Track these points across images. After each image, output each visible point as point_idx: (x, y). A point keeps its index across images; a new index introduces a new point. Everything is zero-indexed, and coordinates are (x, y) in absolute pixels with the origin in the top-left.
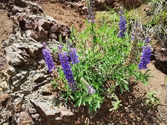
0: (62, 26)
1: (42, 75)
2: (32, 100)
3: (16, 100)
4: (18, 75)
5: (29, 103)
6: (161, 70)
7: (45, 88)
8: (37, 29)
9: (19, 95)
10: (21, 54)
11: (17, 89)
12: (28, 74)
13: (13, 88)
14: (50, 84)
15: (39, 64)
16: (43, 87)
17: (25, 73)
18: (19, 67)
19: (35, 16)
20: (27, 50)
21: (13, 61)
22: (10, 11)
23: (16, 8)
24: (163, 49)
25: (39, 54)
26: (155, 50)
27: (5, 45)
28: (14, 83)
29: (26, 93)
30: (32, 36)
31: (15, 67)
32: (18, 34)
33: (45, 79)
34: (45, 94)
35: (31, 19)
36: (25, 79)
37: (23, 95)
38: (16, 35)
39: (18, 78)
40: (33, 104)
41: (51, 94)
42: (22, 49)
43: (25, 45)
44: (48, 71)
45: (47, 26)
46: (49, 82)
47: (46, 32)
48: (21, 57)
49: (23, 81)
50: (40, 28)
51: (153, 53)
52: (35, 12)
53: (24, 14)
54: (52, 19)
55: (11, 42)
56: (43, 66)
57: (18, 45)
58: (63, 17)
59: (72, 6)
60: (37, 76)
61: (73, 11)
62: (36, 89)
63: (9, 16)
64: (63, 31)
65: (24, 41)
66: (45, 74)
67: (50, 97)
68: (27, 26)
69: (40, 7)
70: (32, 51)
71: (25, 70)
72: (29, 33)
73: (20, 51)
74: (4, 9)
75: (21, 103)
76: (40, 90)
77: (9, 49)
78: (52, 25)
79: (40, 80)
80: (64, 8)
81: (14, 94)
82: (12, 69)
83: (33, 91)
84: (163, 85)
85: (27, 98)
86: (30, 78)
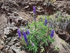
0: (25, 21)
1: (17, 39)
2: (12, 48)
4: (8, 39)
5: (11, 50)
6: (61, 38)
7: (17, 44)
8: (16, 22)
9: (8, 46)
10: (9, 31)
11: (7, 44)
12: (11, 39)
13: (6, 43)
14: (19, 42)
15: (16, 35)
16: (17, 43)
17: (10, 38)
19: (15, 17)
20: (12, 30)
21: (6, 34)
23: (9, 13)
24: (61, 30)
25: (16, 31)
26: (58, 30)
27: (4, 28)
28: (6, 42)
29: (10, 46)
30: (14, 25)
32: (9, 24)
33: (18, 40)
34: (17, 46)
35: (14, 18)
36: (10, 40)
37: (9, 46)
38: (8, 24)
39: (8, 40)
40: (13, 50)
42: (10, 29)
43: (11, 28)
44: (19, 38)
45: (20, 21)
46: (19, 41)
47: (19, 23)
48: (9, 32)
50: (17, 22)
52: (15, 15)
53: (12, 16)
54: (21, 18)
55: (6, 26)
56: (17, 36)
58: (26, 17)
59: (29, 13)
60: (15, 39)
61: (29, 15)
62: (14, 44)
63: (6, 16)
64: (25, 23)
65: (11, 26)
66: (18, 39)
67: (19, 47)
68: (12, 21)
70: (14, 30)
71: (10, 37)
72: (13, 23)
74: (4, 13)
76: (16, 45)
77: (5, 29)
78: (21, 20)
79: (16, 41)
80: (26, 14)
81: (6, 46)
82: (6, 36)
83: (13, 45)
84: (61, 44)
85: (11, 47)
86: (12, 40)
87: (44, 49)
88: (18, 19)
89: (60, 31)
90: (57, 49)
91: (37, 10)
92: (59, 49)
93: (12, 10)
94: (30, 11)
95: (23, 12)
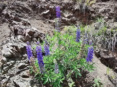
0: (41, 34)
1: (24, 64)
3: (3, 80)
4: (8, 63)
5: (12, 83)
7: (25, 73)
8: (25, 35)
9: (6, 76)
10: (12, 50)
11: (6, 72)
12: (15, 63)
13: (3, 71)
14: (28, 70)
15: (23, 57)
16: (23, 72)
17: (12, 62)
18: (9, 58)
19: (24, 27)
20: (16, 47)
21: (6, 54)
22: (10, 24)
23: (14, 22)
24: (105, 50)
25: (24, 50)
26: (100, 51)
27: (3, 44)
28: (4, 68)
29: (12, 76)
30: (21, 39)
31: (7, 57)
32: (13, 37)
33: (26, 66)
34: (24, 76)
35: (22, 29)
36: (12, 66)
37: (9, 77)
38: (11, 38)
39: (8, 65)
40: (15, 83)
41: (28, 77)
42: (13, 46)
43: (15, 44)
44: (28, 62)
45: (31, 33)
46: (28, 68)
47: (30, 37)
49: (10, 67)
50: (27, 34)
51: (99, 52)
52: (25, 24)
53: (18, 25)
54: (35, 29)
55: (7, 42)
56: (25, 58)
57: (11, 44)
58: (43, 28)
59: (50, 22)
60: (21, 64)
61: (50, 25)
62: (18, 73)
63: (9, 26)
64: (41, 37)
65: (15, 42)
66: (26, 63)
67: (27, 79)
68: (18, 33)
69: (29, 22)
70: (19, 48)
71: (13, 60)
72: (19, 37)
73: (12, 48)
74: (7, 22)
75: (7, 82)
76: (21, 74)
77: (5, 47)
78: (34, 33)
79: (22, 68)
80: (44, 23)
81: (3, 76)
82: (5, 59)
83: (16, 74)
84: (105, 75)
85: (11, 79)
86: (15, 66)
87: (73, 83)
88: (28, 30)
89: (104, 52)
90: (98, 84)
91: (64, 18)
92: (102, 84)
93: (20, 17)
94: (51, 18)
95: (38, 20)
